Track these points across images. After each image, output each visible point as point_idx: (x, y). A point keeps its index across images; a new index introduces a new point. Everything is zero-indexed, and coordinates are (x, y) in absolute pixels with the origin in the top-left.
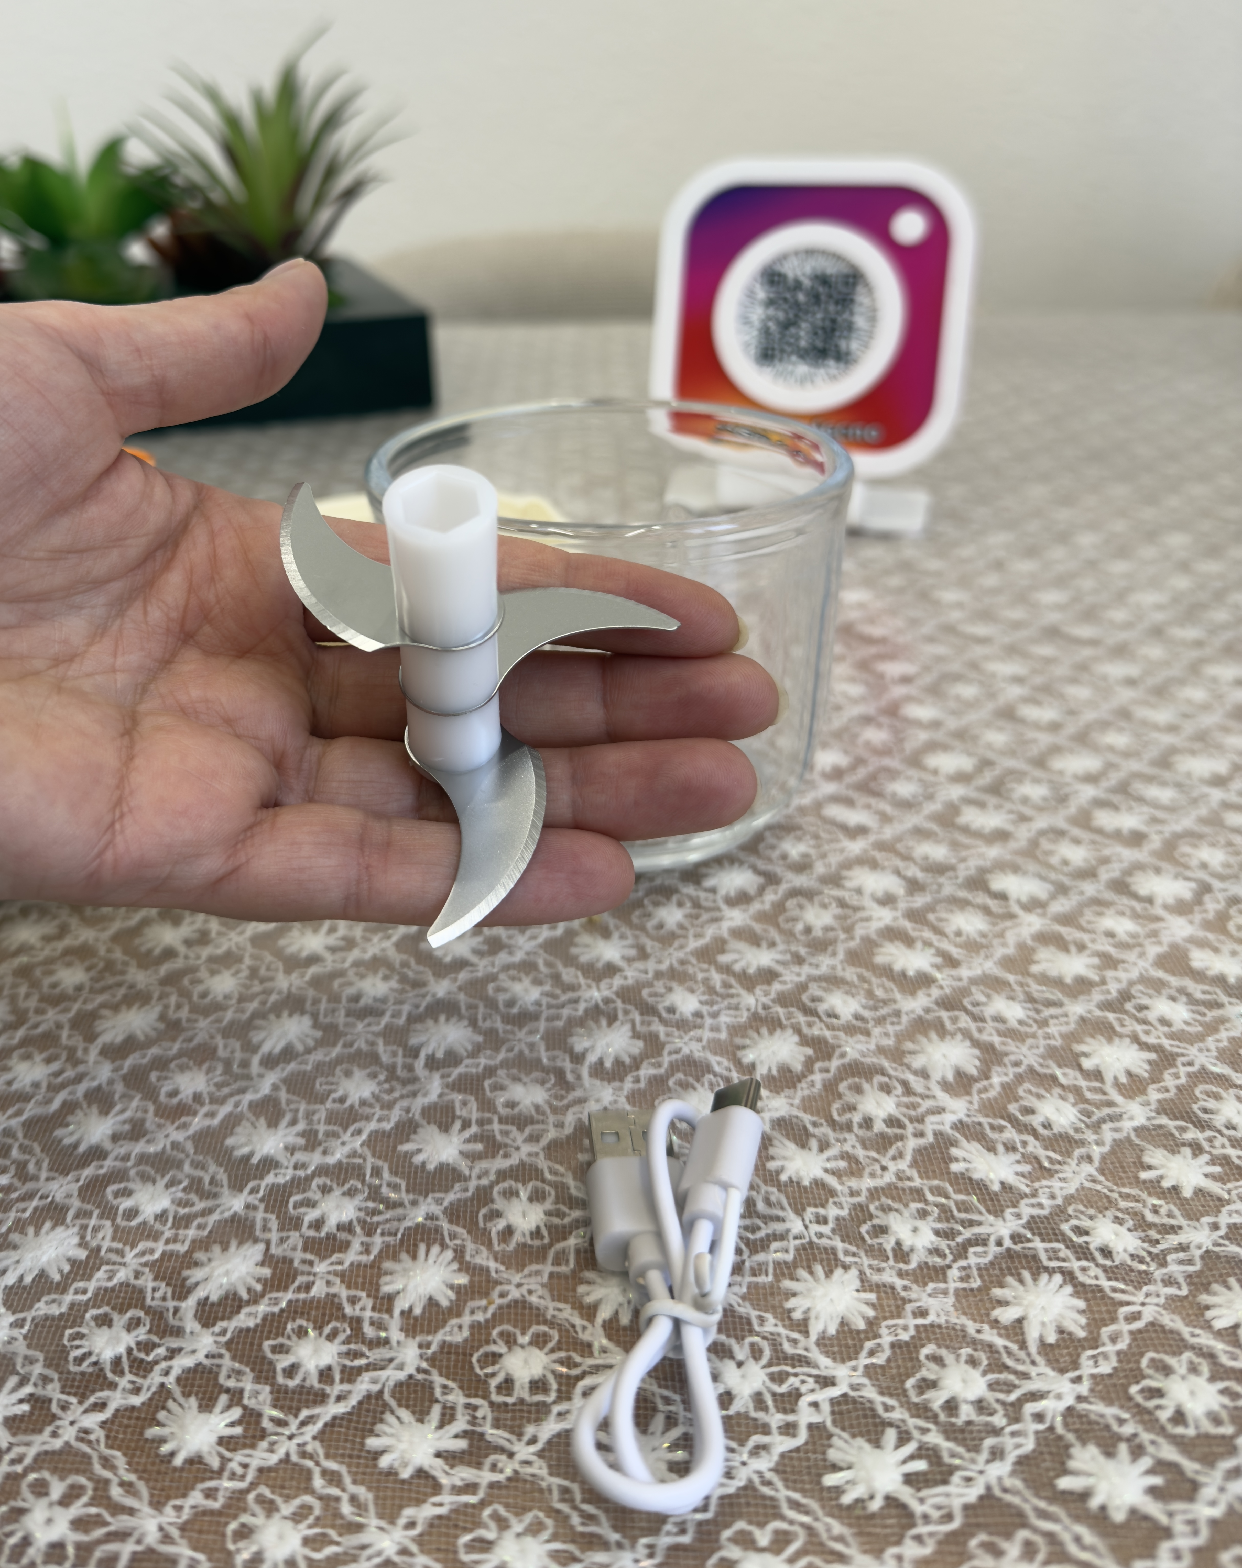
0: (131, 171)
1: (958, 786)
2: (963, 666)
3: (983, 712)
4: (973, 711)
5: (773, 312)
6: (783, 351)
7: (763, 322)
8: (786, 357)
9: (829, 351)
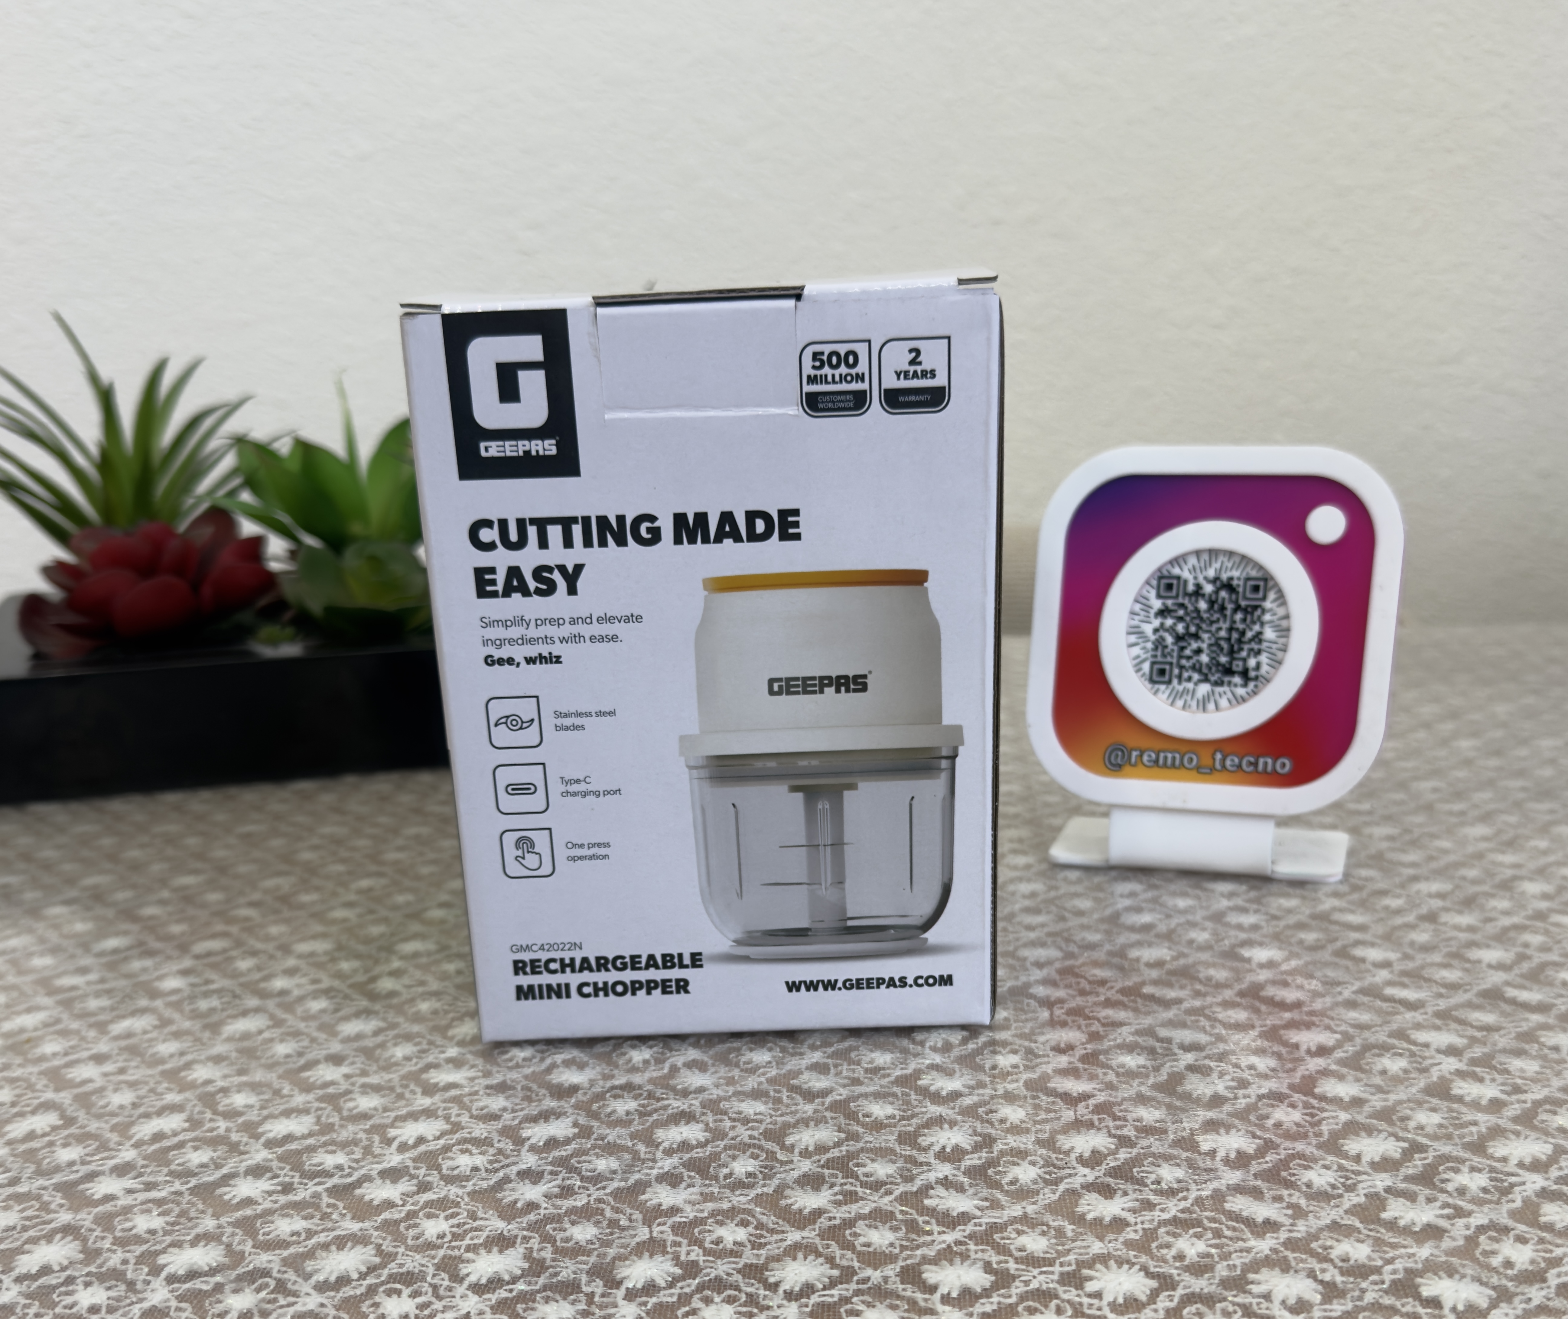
1: (1384, 1175)
2: (1391, 1035)
3: (1414, 1090)
4: (1402, 1088)
5: (1169, 622)
6: (1182, 668)
7: (1158, 634)
8: (1185, 675)
9: (1234, 668)
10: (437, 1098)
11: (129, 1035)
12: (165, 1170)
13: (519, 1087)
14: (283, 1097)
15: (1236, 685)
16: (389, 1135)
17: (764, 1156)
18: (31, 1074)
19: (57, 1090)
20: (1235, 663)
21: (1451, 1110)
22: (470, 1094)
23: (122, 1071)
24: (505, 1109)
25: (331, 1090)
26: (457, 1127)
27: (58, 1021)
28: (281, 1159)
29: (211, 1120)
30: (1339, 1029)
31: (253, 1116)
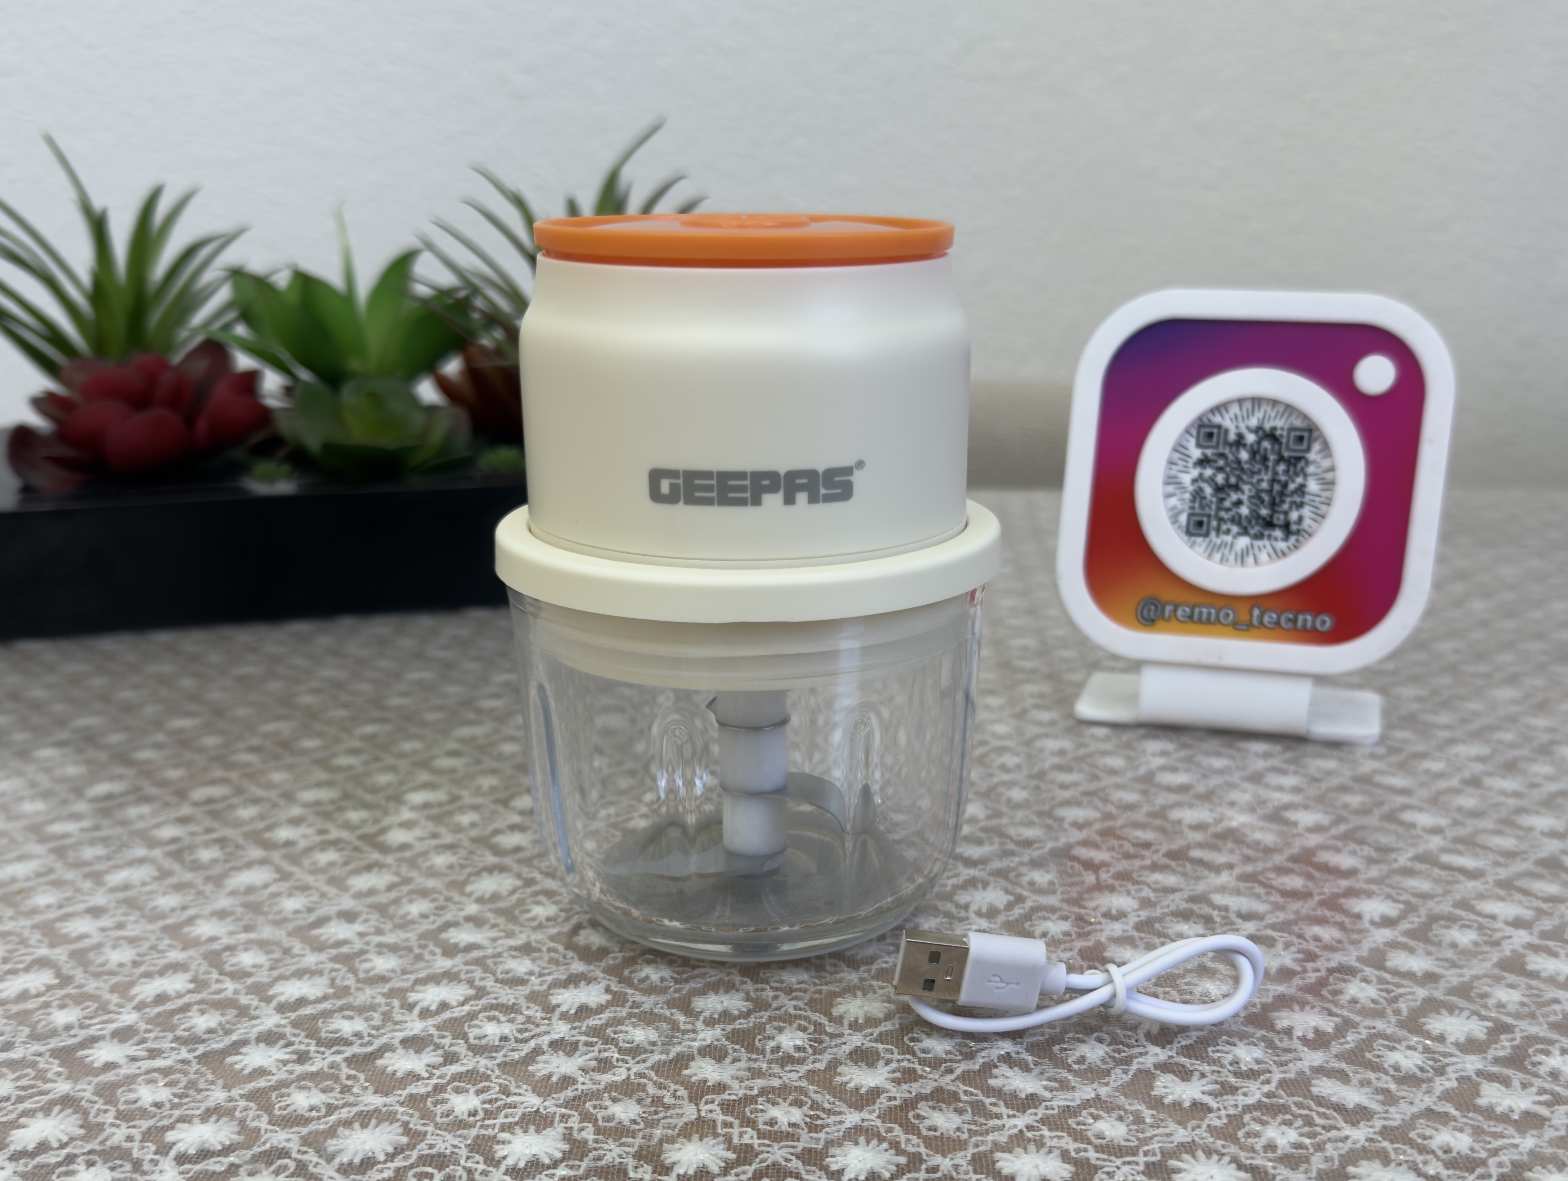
1: (1473, 1058)
2: (1456, 905)
3: (1488, 964)
4: (1475, 961)
5: (1208, 472)
6: (1221, 520)
7: (1196, 485)
8: (1224, 527)
9: (1275, 521)
10: (459, 959)
11: (126, 887)
12: (170, 1036)
13: (544, 949)
14: (293, 957)
15: (1276, 539)
16: (411, 1000)
17: (812, 1028)
18: (23, 927)
19: (52, 945)
20: (1276, 516)
21: (1530, 987)
22: (494, 956)
23: (120, 926)
24: (531, 973)
25: (345, 949)
26: (481, 993)
27: (51, 871)
28: (295, 1024)
29: (218, 981)
30: (1402, 898)
31: (262, 977)
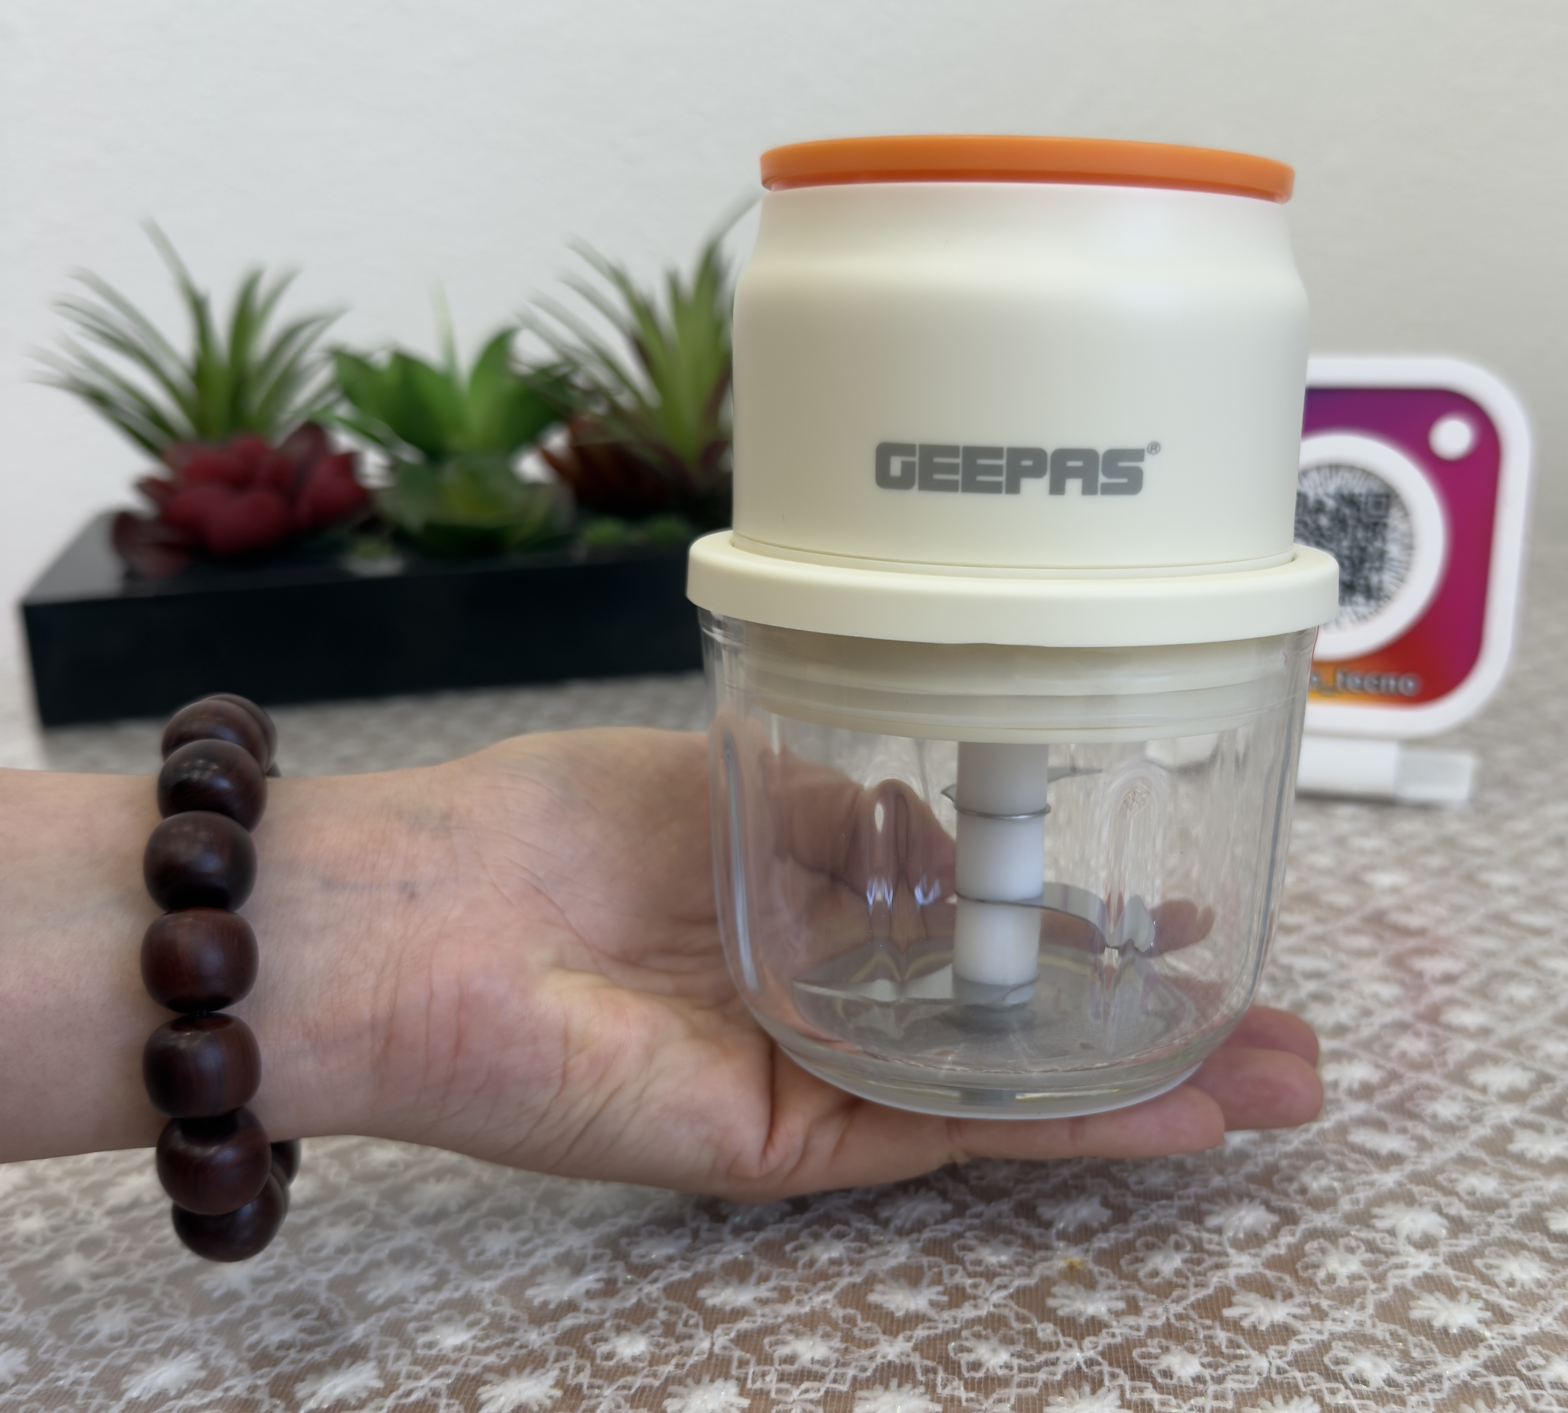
0: (523, 369)
1: (1511, 1108)
2: (1519, 962)
3: (1542, 1019)
4: (1530, 1017)
30: (1464, 957)
